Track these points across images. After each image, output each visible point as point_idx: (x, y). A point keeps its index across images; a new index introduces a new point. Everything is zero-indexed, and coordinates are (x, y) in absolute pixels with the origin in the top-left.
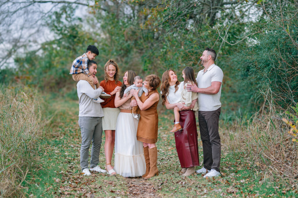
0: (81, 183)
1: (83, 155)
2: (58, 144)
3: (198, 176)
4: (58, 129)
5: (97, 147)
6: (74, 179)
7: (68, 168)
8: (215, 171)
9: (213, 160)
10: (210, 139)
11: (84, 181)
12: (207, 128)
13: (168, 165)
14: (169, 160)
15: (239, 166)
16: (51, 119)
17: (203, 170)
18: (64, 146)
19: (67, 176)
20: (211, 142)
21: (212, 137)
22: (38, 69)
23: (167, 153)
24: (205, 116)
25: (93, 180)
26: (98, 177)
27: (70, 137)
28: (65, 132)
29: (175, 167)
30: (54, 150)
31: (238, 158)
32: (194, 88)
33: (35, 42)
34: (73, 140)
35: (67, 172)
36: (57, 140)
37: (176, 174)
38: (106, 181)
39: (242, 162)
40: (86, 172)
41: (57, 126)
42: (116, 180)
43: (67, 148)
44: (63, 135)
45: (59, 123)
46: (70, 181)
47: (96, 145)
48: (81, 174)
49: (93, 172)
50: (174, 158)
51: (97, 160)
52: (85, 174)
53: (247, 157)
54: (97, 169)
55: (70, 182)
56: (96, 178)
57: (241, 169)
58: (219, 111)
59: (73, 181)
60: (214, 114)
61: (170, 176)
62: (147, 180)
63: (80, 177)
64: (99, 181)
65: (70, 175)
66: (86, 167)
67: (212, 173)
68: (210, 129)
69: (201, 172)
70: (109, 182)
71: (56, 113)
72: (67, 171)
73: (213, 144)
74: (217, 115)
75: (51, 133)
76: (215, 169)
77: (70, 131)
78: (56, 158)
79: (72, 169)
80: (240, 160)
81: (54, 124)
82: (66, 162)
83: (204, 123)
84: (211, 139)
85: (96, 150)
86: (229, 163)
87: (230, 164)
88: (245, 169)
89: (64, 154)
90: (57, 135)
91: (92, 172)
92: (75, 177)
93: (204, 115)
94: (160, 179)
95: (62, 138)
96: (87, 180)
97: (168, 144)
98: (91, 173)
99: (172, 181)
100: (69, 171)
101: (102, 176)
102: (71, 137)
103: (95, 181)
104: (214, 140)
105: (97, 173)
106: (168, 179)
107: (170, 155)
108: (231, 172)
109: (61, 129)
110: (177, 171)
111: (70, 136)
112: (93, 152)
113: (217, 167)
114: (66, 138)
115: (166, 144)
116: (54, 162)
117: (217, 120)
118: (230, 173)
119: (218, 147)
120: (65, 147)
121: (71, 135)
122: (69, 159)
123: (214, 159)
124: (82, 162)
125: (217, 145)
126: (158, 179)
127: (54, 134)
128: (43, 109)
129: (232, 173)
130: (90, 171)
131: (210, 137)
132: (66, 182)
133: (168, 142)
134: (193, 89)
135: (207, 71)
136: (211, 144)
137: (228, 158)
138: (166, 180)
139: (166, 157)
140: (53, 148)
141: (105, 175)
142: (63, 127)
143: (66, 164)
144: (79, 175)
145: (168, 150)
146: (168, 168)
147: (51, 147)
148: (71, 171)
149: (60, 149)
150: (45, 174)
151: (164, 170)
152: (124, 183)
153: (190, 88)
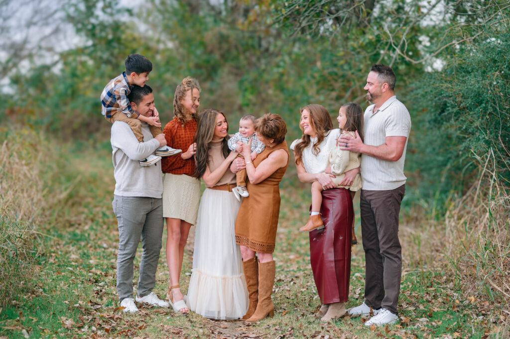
0: (116, 330)
1: (122, 272)
2: (78, 241)
3: (353, 322)
4: (81, 209)
5: (152, 256)
6: (104, 321)
7: (92, 296)
8: (388, 312)
9: (385, 290)
10: (380, 247)
11: (123, 326)
12: (375, 224)
13: (291, 293)
14: (292, 283)
15: (433, 301)
16: (68, 191)
17: (363, 309)
18: (89, 245)
19: (89, 314)
20: (382, 254)
21: (383, 244)
22: (53, 97)
23: (288, 267)
24: (371, 200)
25: (141, 324)
26: (152, 316)
27: (102, 226)
28: (95, 215)
29: (305, 300)
30: (70, 252)
31: (428, 285)
32: (353, 144)
33: (50, 49)
34: (108, 232)
35: (90, 304)
36: (78, 232)
37: (309, 316)
38: (168, 328)
39: (438, 294)
40: (129, 305)
41: (80, 204)
42: (188, 324)
43: (95, 248)
44: (90, 223)
45: (83, 198)
46: (95, 326)
47: (151, 253)
48: (117, 309)
49: (143, 305)
50: (302, 278)
51: (151, 281)
52: (126, 310)
53: (447, 282)
54: (151, 299)
55: (94, 328)
56: (148, 318)
57: (439, 309)
58: (400, 191)
59: (100, 325)
60: (390, 197)
61: (297, 319)
62: (251, 327)
63: (116, 316)
64: (154, 327)
65: (95, 310)
66: (129, 294)
67: (383, 317)
68: (380, 227)
69: (360, 312)
70: (174, 331)
71: (79, 178)
72: (91, 302)
73: (385, 258)
74: (396, 199)
75: (67, 218)
76: (388, 310)
77: (104, 214)
78: (71, 272)
79: (101, 296)
80: (433, 289)
81: (73, 200)
82: (90, 280)
83: (369, 214)
84: (383, 248)
85: (149, 262)
86: (413, 294)
87: (414, 296)
88: (448, 309)
89: (88, 263)
90: (78, 222)
91: (140, 306)
92: (105, 314)
93: (369, 198)
94: (277, 325)
95: (87, 228)
96: (129, 323)
97: (289, 247)
98: (138, 308)
99: (303, 332)
100: (94, 300)
101: (159, 315)
102: (105, 227)
103: (146, 327)
104: (388, 250)
105: (150, 307)
106: (294, 325)
107: (293, 270)
108: (420, 315)
109: (86, 210)
110: (311, 309)
111: (102, 224)
112: (145, 266)
113: (393, 304)
114: (94, 227)
115: (285, 249)
116: (66, 278)
117: (396, 210)
118: (417, 317)
119: (396, 265)
120: (91, 247)
121: (104, 223)
122: (96, 274)
123: (387, 288)
124: (120, 284)
125: (395, 261)
126: (274, 325)
127: (73, 219)
128: (56, 169)
129: (422, 317)
130: (136, 303)
131: (381, 243)
132: (86, 327)
133: (289, 244)
134: (352, 146)
135: (378, 111)
136: (381, 258)
137: (409, 283)
138: (290, 329)
139: (286, 276)
140: (67, 249)
141: (167, 314)
142: (91, 206)
143: (90, 284)
144: (115, 311)
145: (290, 260)
146: (291, 302)
147: (64, 245)
148: (99, 301)
149: (80, 251)
150: (45, 308)
151: (285, 305)
152: (204, 332)
153: (345, 144)
